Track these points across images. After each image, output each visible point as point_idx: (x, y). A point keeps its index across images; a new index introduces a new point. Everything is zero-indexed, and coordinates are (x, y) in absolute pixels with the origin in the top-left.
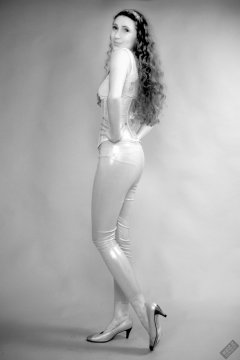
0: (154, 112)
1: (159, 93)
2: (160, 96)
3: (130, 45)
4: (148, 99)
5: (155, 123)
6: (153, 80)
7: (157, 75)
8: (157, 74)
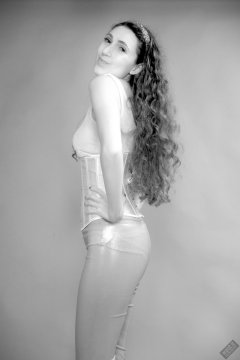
0: (161, 186)
1: (172, 155)
2: (172, 161)
3: (120, 71)
4: (152, 165)
5: (162, 201)
6: (163, 136)
7: (170, 129)
8: (170, 126)
